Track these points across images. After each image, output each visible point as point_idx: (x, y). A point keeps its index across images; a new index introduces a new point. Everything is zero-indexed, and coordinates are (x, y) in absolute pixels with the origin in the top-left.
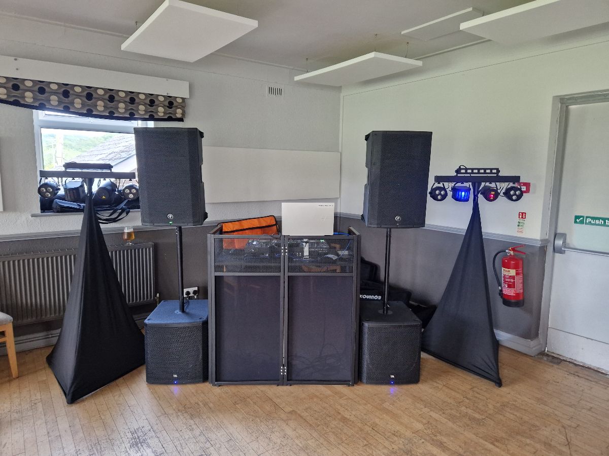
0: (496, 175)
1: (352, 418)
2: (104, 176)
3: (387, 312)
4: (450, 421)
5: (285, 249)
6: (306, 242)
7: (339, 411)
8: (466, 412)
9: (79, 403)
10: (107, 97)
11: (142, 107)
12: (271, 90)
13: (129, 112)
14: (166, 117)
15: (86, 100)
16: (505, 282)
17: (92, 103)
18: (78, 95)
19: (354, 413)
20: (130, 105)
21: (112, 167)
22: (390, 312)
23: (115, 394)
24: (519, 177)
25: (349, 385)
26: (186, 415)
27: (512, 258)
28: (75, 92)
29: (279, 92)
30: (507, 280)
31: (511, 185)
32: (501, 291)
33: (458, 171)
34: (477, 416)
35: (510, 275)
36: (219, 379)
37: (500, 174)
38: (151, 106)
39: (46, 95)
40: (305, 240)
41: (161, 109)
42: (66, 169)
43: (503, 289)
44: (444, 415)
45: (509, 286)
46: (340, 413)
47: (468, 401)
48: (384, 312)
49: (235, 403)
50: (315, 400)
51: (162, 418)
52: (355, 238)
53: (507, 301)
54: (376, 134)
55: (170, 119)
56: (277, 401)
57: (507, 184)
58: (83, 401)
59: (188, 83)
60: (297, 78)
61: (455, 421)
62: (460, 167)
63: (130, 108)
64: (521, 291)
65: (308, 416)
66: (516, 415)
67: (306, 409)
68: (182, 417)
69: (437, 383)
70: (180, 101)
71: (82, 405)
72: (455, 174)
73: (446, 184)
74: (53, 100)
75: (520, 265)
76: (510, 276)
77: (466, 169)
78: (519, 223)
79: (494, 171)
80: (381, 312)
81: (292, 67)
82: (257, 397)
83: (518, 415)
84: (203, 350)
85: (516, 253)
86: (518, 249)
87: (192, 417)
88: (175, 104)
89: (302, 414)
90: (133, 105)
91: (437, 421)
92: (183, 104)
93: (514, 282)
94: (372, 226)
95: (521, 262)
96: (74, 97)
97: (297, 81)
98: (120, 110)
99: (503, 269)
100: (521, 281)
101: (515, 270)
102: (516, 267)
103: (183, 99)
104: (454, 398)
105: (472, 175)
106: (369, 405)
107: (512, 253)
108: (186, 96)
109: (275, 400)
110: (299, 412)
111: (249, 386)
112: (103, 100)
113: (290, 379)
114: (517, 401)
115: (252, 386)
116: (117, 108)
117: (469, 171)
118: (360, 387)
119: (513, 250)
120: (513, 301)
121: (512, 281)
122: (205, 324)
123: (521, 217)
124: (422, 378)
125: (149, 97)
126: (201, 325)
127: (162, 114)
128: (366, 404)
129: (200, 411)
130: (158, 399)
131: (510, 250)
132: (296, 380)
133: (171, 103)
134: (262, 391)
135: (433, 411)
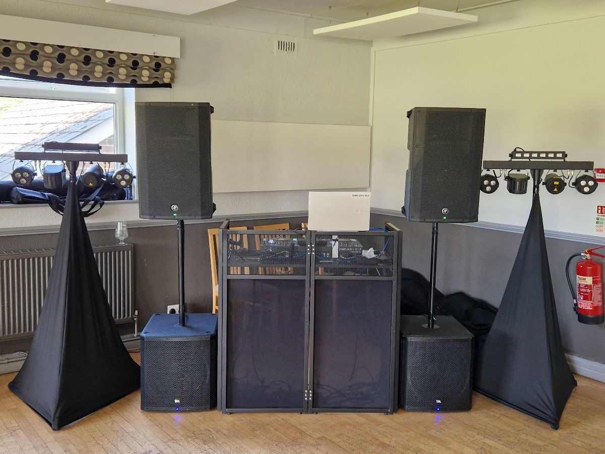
0: (563, 160)
1: (392, 444)
2: (91, 159)
3: (433, 326)
4: (506, 447)
5: (311, 247)
6: (336, 240)
7: (377, 438)
8: (527, 439)
9: (66, 429)
10: (82, 58)
11: (123, 71)
12: (281, 45)
13: (107, 77)
14: (151, 83)
15: (57, 63)
16: (580, 292)
17: (64, 66)
18: (48, 57)
19: (394, 439)
20: (109, 68)
21: (100, 148)
22: (436, 326)
23: (107, 421)
24: (592, 163)
25: (387, 413)
26: (197, 440)
27: (589, 262)
28: (45, 52)
29: (292, 47)
30: (582, 290)
31: (583, 173)
32: (576, 305)
33: (512, 156)
34: (538, 443)
35: (586, 283)
36: (231, 404)
37: (567, 159)
38: (134, 69)
39: (11, 57)
40: (335, 237)
41: (146, 73)
42: (45, 150)
43: (579, 302)
44: (501, 442)
45: (585, 298)
46: (377, 439)
47: (529, 429)
48: (429, 326)
49: (253, 430)
50: (347, 427)
51: (170, 443)
52: (395, 234)
53: (582, 317)
54: (419, 111)
55: (156, 85)
56: (303, 428)
57: (577, 171)
58: (70, 427)
59: (179, 38)
60: (317, 31)
61: (512, 447)
62: (515, 150)
63: (108, 71)
64: (600, 304)
65: (340, 441)
66: (584, 442)
67: (338, 436)
68: (193, 443)
69: (493, 412)
70: (168, 61)
71: (71, 431)
72: (509, 159)
73: (497, 171)
74: (18, 64)
75: (599, 271)
76: (587, 286)
77: (523, 152)
78: (598, 219)
79: (560, 155)
80: (425, 326)
81: (309, 15)
82: (278, 424)
83: (586, 442)
84: (211, 370)
85: (595, 258)
86: (596, 252)
87: (205, 442)
88: (163, 66)
89: (334, 440)
90: (112, 68)
91: (491, 446)
92: (172, 67)
93: (591, 292)
94: (414, 220)
95: (599, 268)
96: (43, 58)
97: (316, 35)
98: (96, 74)
99: (578, 276)
100: (599, 291)
101: (592, 278)
102: (593, 274)
103: (173, 59)
104: (513, 427)
105: (531, 160)
106: (411, 432)
107: (588, 256)
108: (176, 54)
109: (299, 427)
110: (329, 438)
111: (266, 414)
112: (76, 62)
113: (317, 405)
114: (587, 429)
115: (271, 414)
116: (93, 72)
117: (527, 155)
118: (400, 415)
119: (590, 252)
120: (590, 316)
121: (589, 291)
122: (214, 338)
123: (599, 211)
124: (474, 407)
125: (132, 57)
126: (209, 339)
127: (147, 79)
128: (408, 431)
129: (213, 437)
130: (160, 426)
131: (586, 253)
132: (323, 408)
133: (158, 65)
134: (283, 419)
135: (487, 438)
